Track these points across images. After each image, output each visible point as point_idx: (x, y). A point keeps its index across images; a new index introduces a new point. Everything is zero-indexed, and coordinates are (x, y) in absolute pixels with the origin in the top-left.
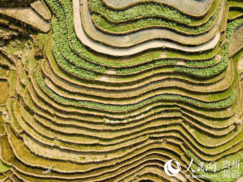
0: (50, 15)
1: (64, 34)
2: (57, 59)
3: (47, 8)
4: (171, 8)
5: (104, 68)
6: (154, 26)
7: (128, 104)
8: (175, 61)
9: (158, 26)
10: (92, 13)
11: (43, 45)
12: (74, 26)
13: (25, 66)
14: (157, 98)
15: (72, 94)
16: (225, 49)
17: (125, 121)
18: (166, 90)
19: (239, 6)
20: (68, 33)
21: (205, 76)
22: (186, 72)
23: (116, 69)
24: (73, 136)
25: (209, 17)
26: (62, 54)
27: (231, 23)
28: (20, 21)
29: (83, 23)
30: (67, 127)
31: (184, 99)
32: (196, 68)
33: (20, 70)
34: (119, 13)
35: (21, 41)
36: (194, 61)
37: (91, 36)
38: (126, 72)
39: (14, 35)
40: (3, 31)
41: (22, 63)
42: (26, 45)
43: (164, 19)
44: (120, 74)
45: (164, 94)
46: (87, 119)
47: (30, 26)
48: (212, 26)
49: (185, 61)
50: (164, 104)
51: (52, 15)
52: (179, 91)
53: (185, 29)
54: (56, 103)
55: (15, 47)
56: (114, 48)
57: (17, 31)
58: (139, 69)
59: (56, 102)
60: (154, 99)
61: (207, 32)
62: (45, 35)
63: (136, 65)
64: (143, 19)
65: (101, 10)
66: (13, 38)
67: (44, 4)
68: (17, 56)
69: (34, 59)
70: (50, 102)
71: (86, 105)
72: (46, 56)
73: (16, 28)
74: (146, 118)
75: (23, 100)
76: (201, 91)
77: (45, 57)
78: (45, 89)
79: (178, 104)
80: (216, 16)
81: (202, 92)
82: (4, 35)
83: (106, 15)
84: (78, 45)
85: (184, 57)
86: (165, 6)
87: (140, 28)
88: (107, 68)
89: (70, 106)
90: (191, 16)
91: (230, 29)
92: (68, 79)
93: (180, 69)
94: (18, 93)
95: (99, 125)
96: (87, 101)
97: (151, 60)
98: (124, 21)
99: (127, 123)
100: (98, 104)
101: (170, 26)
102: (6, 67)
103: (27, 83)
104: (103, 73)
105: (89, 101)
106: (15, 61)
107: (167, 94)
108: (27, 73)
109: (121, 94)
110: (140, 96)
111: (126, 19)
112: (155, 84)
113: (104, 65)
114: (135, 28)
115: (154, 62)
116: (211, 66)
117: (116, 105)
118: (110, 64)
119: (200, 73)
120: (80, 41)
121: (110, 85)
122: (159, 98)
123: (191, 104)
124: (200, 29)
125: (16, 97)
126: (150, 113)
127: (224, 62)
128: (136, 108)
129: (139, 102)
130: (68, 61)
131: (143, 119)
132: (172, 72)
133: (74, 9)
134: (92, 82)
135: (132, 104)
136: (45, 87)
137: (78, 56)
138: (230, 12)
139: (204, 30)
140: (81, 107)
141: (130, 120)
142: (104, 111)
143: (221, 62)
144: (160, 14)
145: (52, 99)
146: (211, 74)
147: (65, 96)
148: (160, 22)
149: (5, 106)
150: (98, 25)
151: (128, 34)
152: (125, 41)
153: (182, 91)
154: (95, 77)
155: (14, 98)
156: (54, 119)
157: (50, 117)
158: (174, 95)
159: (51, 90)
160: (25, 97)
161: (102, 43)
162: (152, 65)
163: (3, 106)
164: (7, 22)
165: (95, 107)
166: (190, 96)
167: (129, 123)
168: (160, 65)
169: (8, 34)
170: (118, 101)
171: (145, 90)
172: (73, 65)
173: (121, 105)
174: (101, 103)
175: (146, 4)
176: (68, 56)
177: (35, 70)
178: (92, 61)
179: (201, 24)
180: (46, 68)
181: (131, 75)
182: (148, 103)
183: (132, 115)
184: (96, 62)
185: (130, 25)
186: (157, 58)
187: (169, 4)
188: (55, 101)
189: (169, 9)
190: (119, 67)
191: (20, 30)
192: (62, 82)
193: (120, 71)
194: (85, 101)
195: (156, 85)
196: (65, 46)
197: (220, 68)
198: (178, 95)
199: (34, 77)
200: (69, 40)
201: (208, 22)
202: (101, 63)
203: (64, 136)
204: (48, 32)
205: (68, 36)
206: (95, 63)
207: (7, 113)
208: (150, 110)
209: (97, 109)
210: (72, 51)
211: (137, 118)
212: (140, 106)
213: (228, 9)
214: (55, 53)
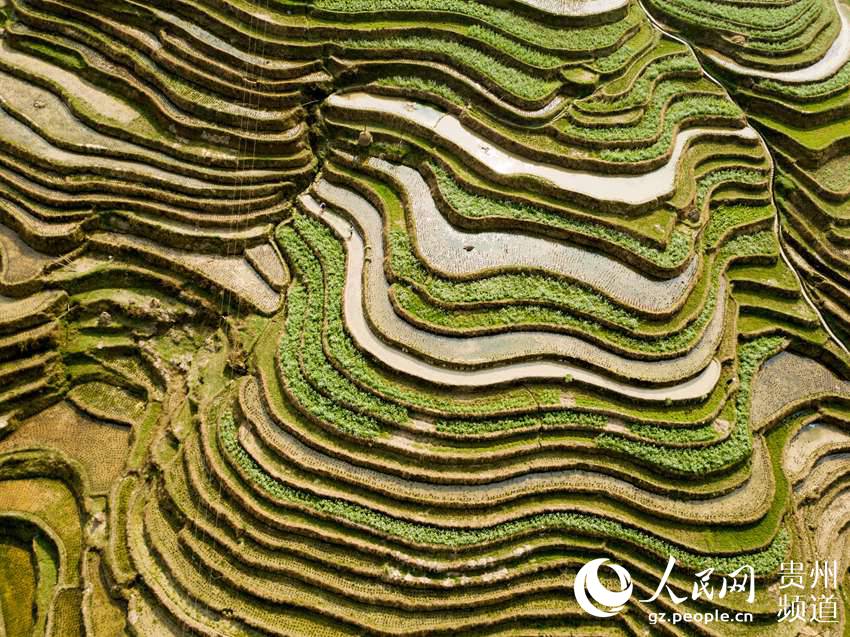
0: (288, 276)
1: (314, 321)
2: (283, 378)
3: (283, 261)
4: (587, 288)
5: (405, 410)
6: (543, 324)
7: (462, 526)
8: (600, 418)
9: (553, 325)
10: (391, 280)
11: (253, 343)
12: (342, 305)
13: (191, 392)
14: (548, 520)
15: (305, 476)
16: (740, 408)
17: (447, 583)
18: (574, 499)
19: (767, 307)
20: (325, 320)
21: (687, 469)
22: (631, 452)
23: (437, 418)
24: (283, 613)
25: (687, 321)
26: (299, 366)
27: (748, 344)
28: (210, 282)
29: (366, 300)
30: (271, 579)
31: (630, 534)
32: (658, 447)
33: (175, 402)
34: (457, 286)
35: (198, 331)
36: (652, 425)
37: (383, 329)
38: (464, 430)
39: (186, 314)
40: (161, 301)
41: (187, 382)
42: (209, 340)
43: (567, 311)
44: (446, 434)
45: (570, 512)
46: (335, 559)
47: (234, 295)
48: (695, 342)
49: (628, 422)
50: (568, 542)
51: (292, 277)
52: (613, 509)
53: (624, 340)
54: (256, 499)
55: (177, 344)
56: (438, 364)
57: (195, 305)
58: (500, 427)
59: (256, 496)
60: (541, 524)
61: (684, 355)
62: (266, 320)
63: (493, 413)
64: (517, 305)
65: (416, 277)
66: (181, 320)
67: (278, 252)
68: (178, 365)
69: (222, 375)
70: (239, 491)
71: (339, 512)
72: (256, 368)
73: (197, 297)
74: (514, 581)
75: (163, 482)
76: (680, 516)
77: (254, 371)
78: (234, 453)
79: (610, 551)
80: (704, 319)
81: (681, 519)
82: (161, 310)
83: (424, 288)
84: (347, 347)
85: (623, 412)
86: (572, 282)
87: (505, 326)
88: (413, 412)
89: (294, 511)
90: (637, 311)
91: (748, 357)
92: (303, 432)
93: (613, 442)
94: (153, 460)
95: (368, 586)
96: (343, 500)
97: (534, 406)
98: (466, 306)
99: (454, 587)
100: (374, 515)
101: (583, 328)
102: (139, 393)
103: (188, 434)
104: (400, 424)
105: (350, 503)
106: (167, 378)
107: (576, 512)
108: (194, 408)
109: (445, 494)
110: (498, 507)
111: (473, 300)
112: (542, 477)
113: (407, 403)
114: (494, 323)
115: (540, 413)
116: (701, 446)
117: (426, 525)
118: (420, 401)
119: (671, 461)
120: (352, 338)
121: (416, 461)
122: (555, 521)
123: (651, 553)
124: (664, 345)
125: (145, 473)
126: (524, 568)
127: (738, 439)
128: (484, 544)
129: (495, 526)
130: (312, 384)
131: (502, 584)
132: (592, 448)
133: (349, 268)
134: (368, 446)
135: (473, 530)
136: (234, 449)
137: (342, 375)
138: (744, 320)
139: (675, 348)
140: (325, 516)
141: (464, 580)
142: (389, 538)
143: (729, 438)
144: (558, 300)
145: (246, 485)
146: (705, 469)
147: (284, 478)
148: (558, 318)
149: (105, 496)
150: (404, 307)
151: (475, 336)
152: (467, 351)
153: (623, 510)
154: (378, 434)
155: (138, 476)
156: (239, 548)
157: (226, 541)
158: (598, 516)
159: (250, 457)
160: (171, 474)
161: (408, 348)
162: (534, 420)
163: (99, 496)
164: (177, 283)
165: (365, 523)
166: (647, 527)
167: (460, 590)
168: (557, 425)
169: (170, 310)
170: (433, 514)
171: (512, 490)
172: (324, 395)
173: (441, 528)
174: (384, 514)
175: (523, 274)
176: (315, 372)
177: (217, 403)
178: (375, 391)
179: (666, 332)
180: (251, 400)
181: (476, 440)
182: (521, 533)
183: (472, 563)
184: (386, 393)
185: (481, 317)
186: (549, 405)
187: (582, 279)
188: (255, 491)
189: (581, 291)
190: (444, 413)
191: (205, 303)
192: (283, 440)
193: (448, 425)
194: (338, 499)
195: (548, 481)
196: (312, 348)
197: (728, 453)
198: (609, 519)
199: (212, 419)
200: (324, 333)
201: (682, 332)
202: (399, 398)
203: (256, 610)
204: (274, 313)
205: (323, 326)
206: (383, 395)
207: (104, 518)
208: (525, 558)
209: (368, 528)
210: (328, 361)
211: (487, 578)
212: (497, 540)
213: (738, 310)
214: (282, 361)
